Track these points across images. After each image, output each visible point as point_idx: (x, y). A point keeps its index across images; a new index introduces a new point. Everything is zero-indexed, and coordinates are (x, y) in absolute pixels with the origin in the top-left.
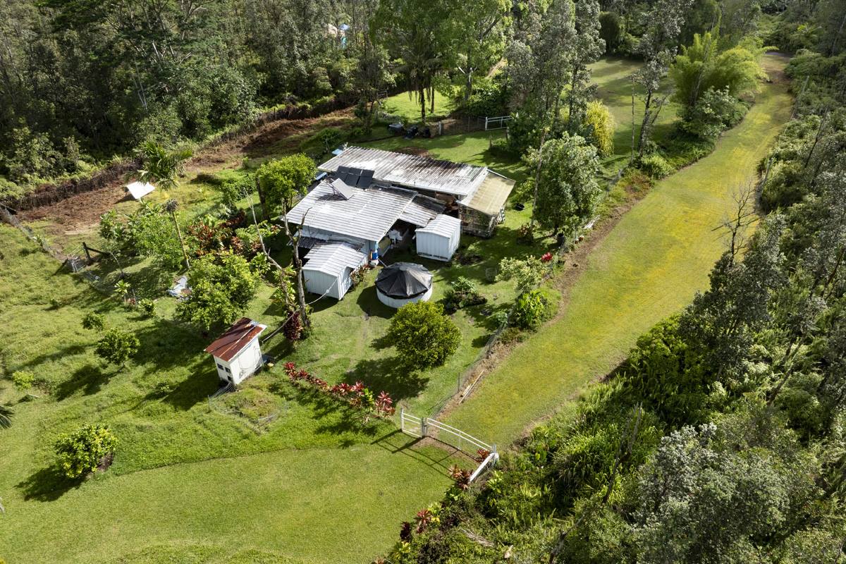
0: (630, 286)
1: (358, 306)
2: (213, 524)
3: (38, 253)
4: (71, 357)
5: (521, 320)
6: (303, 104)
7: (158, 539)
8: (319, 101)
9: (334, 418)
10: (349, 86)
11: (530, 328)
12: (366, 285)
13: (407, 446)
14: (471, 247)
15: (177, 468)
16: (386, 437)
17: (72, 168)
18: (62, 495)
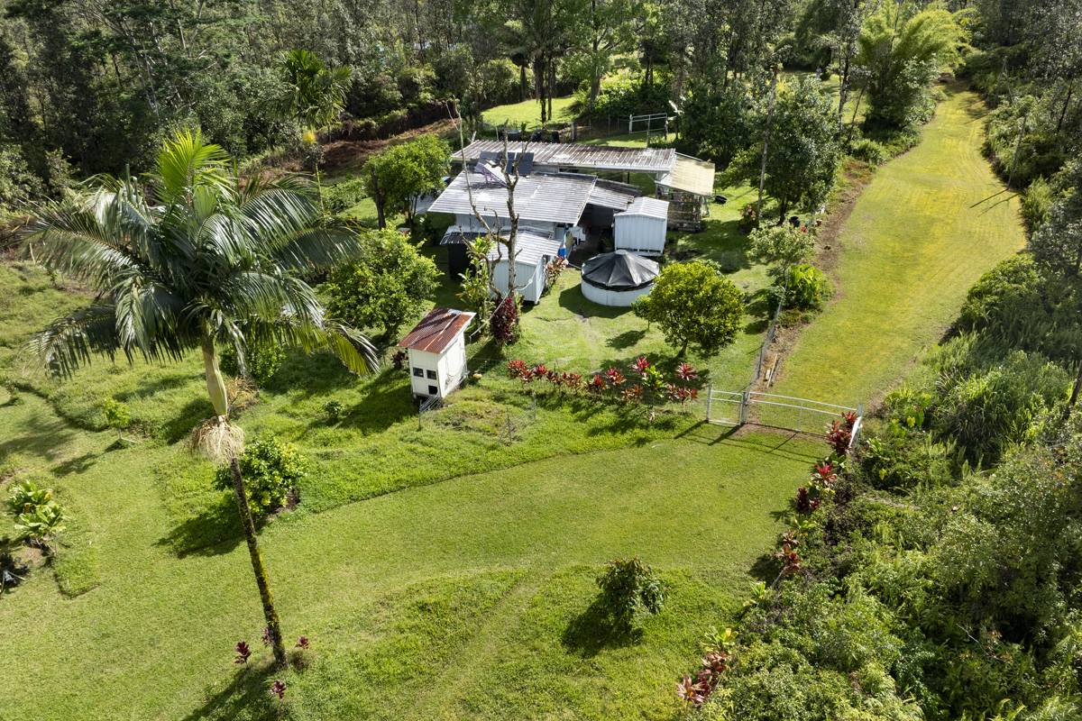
0: (908, 262)
1: (564, 309)
2: (496, 548)
3: (48, 291)
4: (168, 391)
5: (797, 300)
6: (366, 120)
7: (423, 574)
8: (386, 117)
9: (607, 417)
10: (426, 96)
11: (812, 308)
12: (562, 288)
13: (724, 436)
14: (681, 242)
15: (406, 493)
16: (691, 429)
17: (58, 196)
18: (238, 545)
